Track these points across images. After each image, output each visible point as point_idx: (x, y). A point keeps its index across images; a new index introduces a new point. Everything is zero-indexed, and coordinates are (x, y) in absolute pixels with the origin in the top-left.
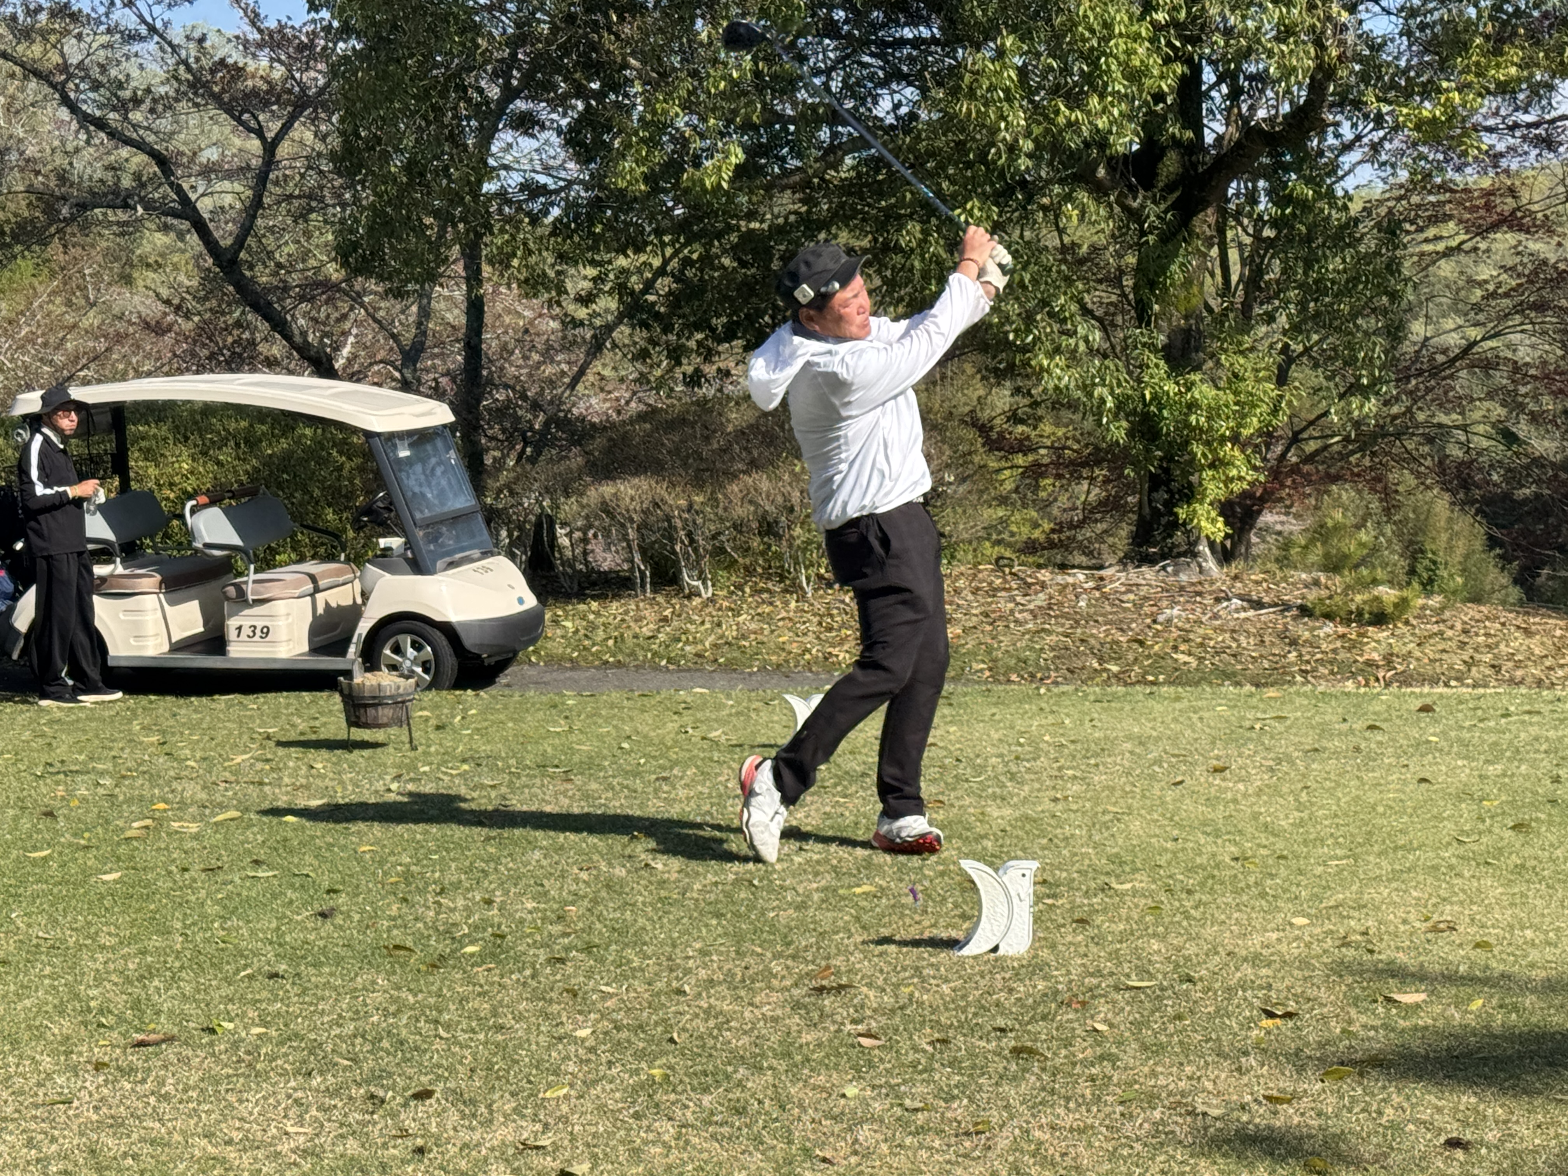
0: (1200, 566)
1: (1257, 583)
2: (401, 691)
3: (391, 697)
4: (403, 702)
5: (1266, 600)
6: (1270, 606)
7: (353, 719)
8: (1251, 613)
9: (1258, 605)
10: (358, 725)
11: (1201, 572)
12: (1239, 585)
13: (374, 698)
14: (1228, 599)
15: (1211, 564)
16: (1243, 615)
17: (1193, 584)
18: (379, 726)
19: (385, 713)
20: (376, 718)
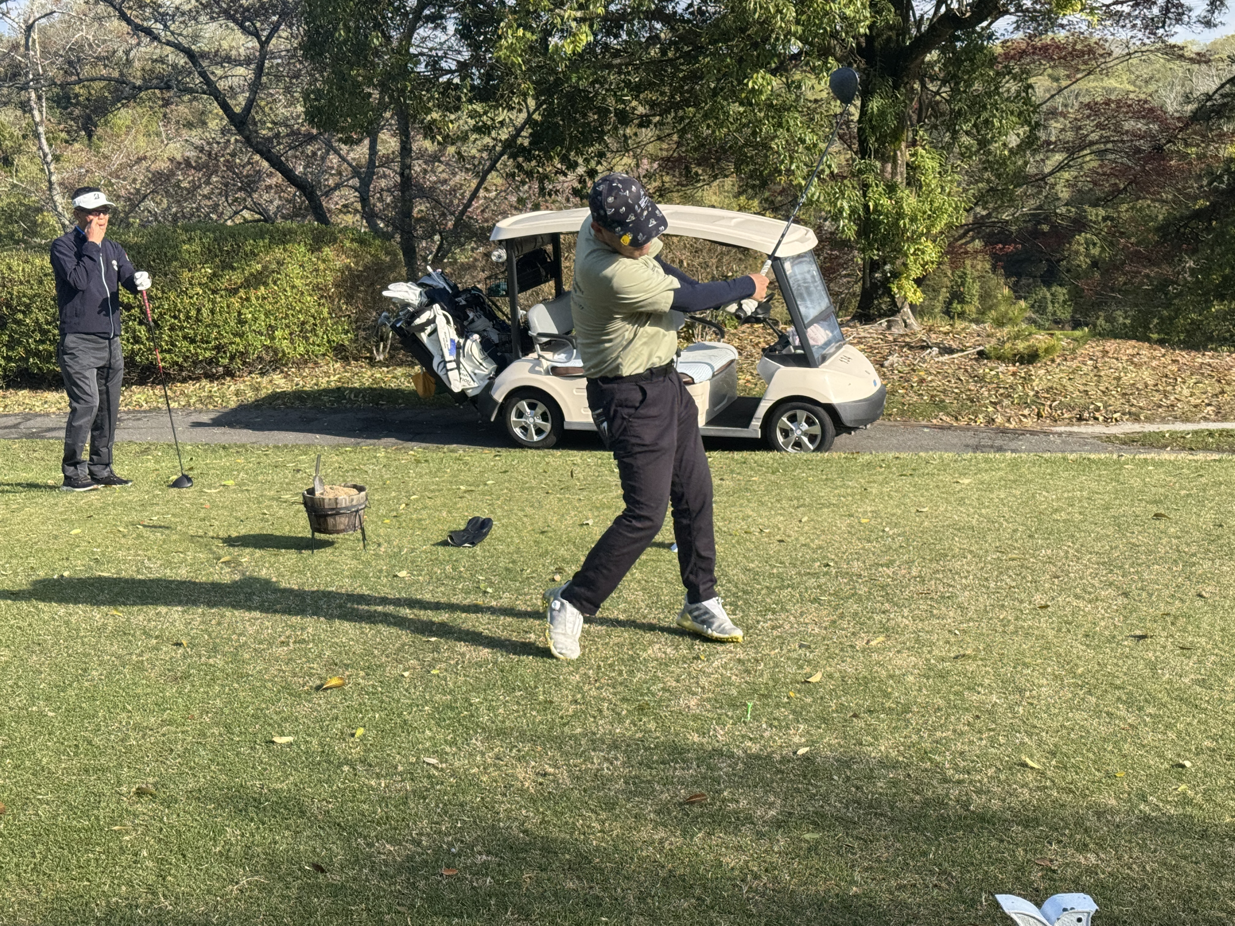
0: (905, 322)
1: (946, 334)
2: (354, 503)
3: (346, 508)
4: (357, 511)
5: (954, 346)
6: (958, 351)
7: (317, 526)
8: (947, 357)
9: (950, 351)
10: (320, 532)
11: (906, 326)
12: (933, 336)
13: (332, 509)
14: (928, 347)
15: (912, 320)
16: (941, 359)
17: (902, 335)
18: (338, 532)
19: (342, 521)
20: (335, 525)
